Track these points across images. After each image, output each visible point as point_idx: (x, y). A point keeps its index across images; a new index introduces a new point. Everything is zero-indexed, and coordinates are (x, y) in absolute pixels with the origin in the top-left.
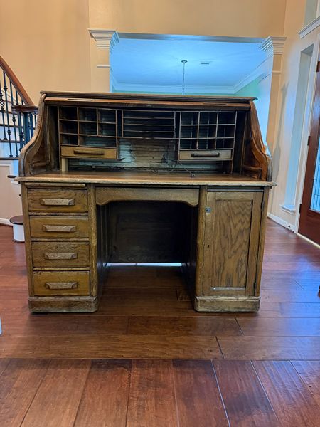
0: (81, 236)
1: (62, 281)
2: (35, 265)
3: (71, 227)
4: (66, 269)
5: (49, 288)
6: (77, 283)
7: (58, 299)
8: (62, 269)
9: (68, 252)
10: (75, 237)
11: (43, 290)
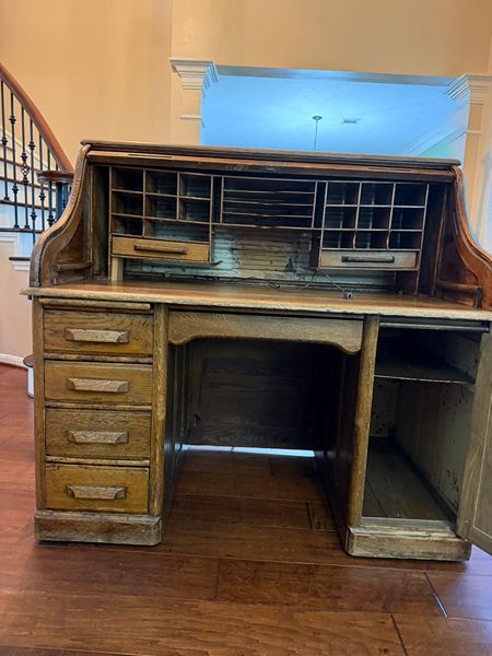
0: (136, 401)
1: (98, 484)
2: (50, 451)
3: (120, 383)
4: (107, 462)
5: (73, 495)
6: (126, 491)
7: (89, 518)
8: (99, 462)
9: (113, 430)
10: (127, 403)
11: (63, 499)
